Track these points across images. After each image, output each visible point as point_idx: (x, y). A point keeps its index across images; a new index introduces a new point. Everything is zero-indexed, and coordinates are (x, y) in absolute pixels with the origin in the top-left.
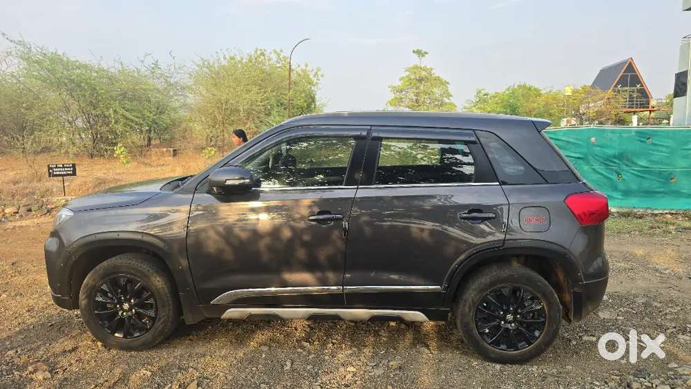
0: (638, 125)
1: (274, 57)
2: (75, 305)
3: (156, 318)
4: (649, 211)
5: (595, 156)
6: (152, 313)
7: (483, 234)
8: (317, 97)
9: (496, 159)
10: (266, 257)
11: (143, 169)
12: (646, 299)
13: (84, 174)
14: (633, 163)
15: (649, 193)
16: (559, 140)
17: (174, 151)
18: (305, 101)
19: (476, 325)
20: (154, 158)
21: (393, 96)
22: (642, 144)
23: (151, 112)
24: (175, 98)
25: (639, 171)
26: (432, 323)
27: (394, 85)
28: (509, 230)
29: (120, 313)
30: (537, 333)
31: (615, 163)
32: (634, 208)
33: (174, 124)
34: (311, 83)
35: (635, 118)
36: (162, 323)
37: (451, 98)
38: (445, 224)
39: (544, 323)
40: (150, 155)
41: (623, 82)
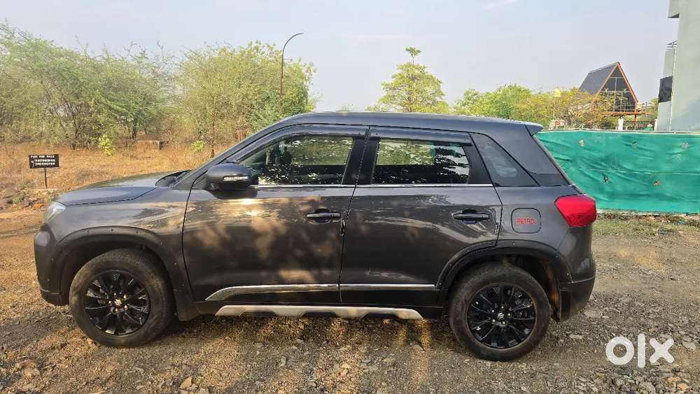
0: (624, 129)
1: (266, 50)
2: (65, 301)
3: (148, 314)
4: (633, 213)
5: (582, 158)
6: (144, 309)
7: (475, 234)
8: (309, 93)
9: (489, 161)
10: (264, 254)
11: (129, 161)
12: (630, 299)
13: (66, 165)
14: (619, 166)
15: (634, 196)
16: (547, 142)
17: (161, 143)
18: (297, 96)
19: (468, 322)
20: (139, 150)
21: (384, 94)
22: (628, 148)
23: (136, 103)
24: (163, 88)
25: (624, 174)
26: (425, 321)
27: (388, 83)
28: (501, 230)
29: (112, 310)
30: (526, 331)
31: (601, 165)
32: (619, 210)
33: (161, 115)
34: (303, 78)
35: (621, 122)
36: (155, 320)
37: (442, 97)
38: (437, 223)
39: (533, 322)
40: (135, 147)
41: (610, 85)
